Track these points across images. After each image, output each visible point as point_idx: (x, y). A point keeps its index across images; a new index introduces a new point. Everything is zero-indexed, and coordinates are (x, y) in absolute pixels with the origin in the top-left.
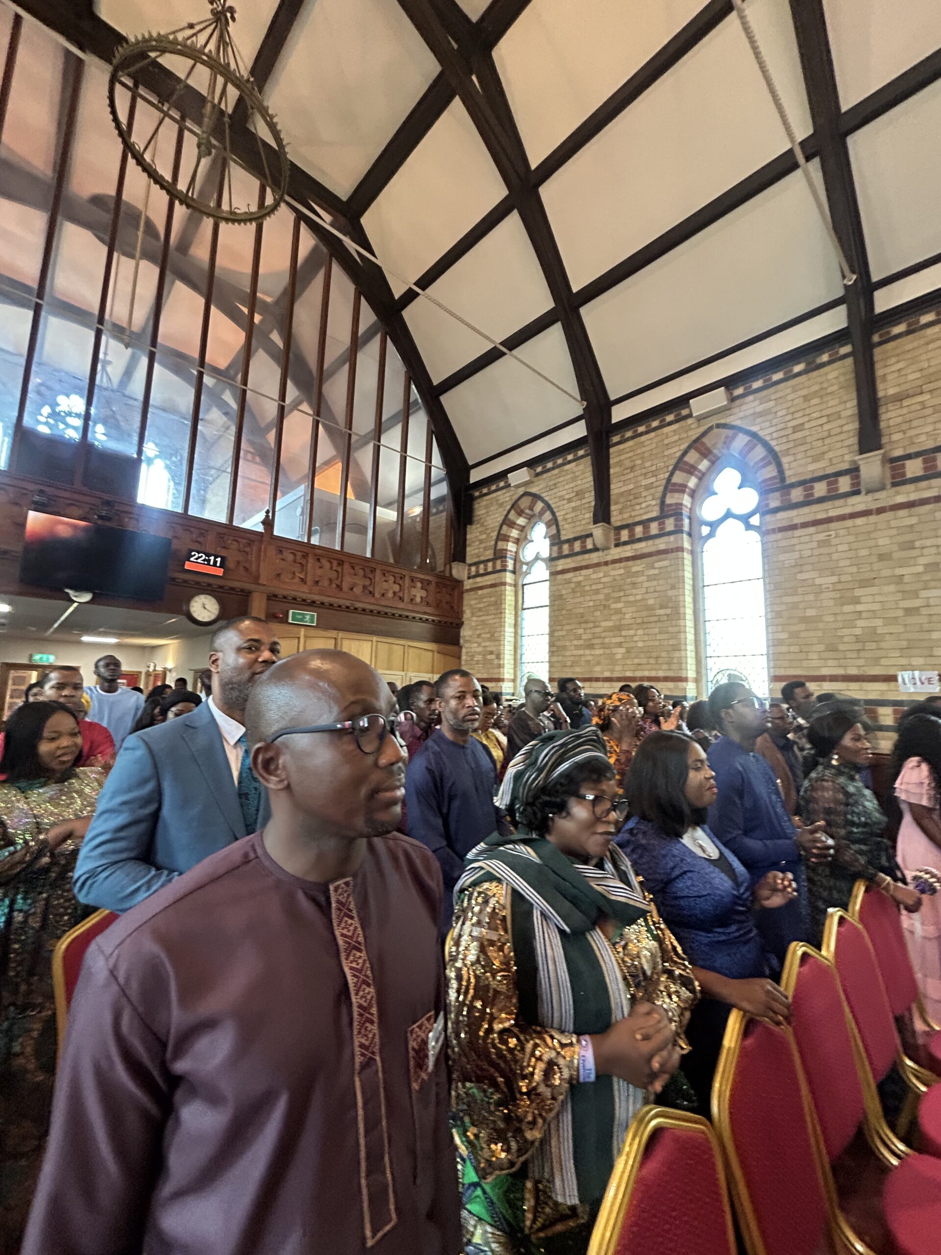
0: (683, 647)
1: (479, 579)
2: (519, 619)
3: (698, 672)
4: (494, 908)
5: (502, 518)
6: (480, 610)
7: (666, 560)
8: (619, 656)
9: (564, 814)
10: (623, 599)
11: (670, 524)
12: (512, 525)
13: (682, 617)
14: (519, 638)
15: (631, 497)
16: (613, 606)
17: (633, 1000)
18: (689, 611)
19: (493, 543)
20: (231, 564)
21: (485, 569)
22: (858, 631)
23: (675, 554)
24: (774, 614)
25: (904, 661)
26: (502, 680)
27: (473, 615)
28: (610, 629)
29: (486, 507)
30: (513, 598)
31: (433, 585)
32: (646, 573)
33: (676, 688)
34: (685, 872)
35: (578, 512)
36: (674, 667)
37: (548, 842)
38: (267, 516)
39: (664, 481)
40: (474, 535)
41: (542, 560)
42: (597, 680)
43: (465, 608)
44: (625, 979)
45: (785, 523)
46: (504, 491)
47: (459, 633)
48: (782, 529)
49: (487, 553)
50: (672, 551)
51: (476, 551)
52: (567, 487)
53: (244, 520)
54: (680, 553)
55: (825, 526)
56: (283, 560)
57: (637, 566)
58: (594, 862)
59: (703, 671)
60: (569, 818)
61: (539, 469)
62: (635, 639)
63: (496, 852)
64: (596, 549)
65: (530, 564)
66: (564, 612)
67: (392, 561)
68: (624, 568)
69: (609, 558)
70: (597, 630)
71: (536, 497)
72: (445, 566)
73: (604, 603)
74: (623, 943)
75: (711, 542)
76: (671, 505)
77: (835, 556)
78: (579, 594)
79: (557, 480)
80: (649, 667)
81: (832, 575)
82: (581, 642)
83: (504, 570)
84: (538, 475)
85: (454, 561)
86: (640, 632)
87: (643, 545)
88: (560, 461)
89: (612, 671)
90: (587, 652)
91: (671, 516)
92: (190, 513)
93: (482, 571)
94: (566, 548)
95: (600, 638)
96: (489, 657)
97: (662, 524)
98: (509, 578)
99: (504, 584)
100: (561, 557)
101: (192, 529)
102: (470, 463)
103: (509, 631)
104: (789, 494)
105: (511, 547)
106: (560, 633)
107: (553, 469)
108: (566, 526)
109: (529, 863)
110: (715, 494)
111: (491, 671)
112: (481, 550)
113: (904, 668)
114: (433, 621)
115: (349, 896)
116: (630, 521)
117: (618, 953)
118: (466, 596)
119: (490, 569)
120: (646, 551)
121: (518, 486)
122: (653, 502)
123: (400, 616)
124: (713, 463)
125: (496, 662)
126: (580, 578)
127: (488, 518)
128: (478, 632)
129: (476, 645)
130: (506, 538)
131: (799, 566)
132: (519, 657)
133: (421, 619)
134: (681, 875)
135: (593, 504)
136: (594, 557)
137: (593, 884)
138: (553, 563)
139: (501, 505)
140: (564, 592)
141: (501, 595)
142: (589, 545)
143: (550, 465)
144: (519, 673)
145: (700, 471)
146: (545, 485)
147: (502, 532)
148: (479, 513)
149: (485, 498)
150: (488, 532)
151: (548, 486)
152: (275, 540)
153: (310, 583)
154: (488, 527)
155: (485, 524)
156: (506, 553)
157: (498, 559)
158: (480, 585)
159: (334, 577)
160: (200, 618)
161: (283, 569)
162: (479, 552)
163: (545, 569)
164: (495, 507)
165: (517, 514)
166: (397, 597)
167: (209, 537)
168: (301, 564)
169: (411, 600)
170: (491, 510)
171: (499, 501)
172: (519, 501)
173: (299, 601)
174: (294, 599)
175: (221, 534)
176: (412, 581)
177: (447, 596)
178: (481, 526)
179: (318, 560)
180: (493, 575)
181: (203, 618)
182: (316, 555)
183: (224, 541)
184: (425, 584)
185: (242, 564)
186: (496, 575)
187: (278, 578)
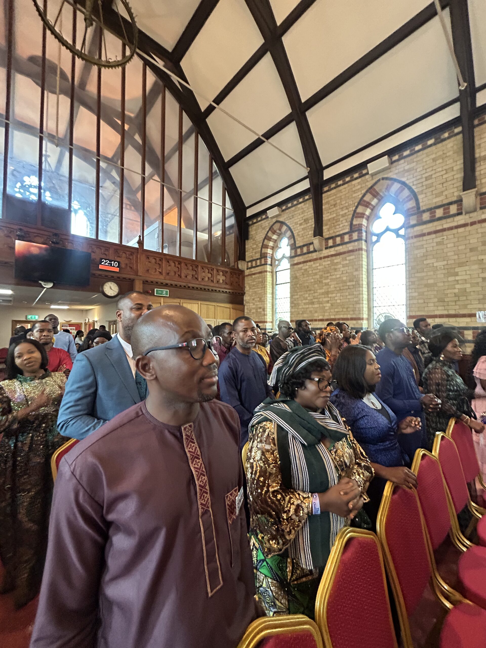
0: (361, 302)
1: (252, 270)
2: (274, 290)
3: (369, 315)
4: (268, 434)
5: (264, 235)
6: (254, 285)
7: (352, 255)
8: (327, 308)
9: (303, 388)
10: (330, 277)
11: (355, 236)
12: (270, 239)
13: (361, 286)
14: (274, 300)
15: (334, 221)
16: (324, 281)
17: (340, 477)
18: (365, 283)
19: (260, 249)
20: (123, 266)
21: (256, 264)
22: (456, 291)
23: (358, 252)
24: (410, 283)
25: (481, 306)
26: (266, 322)
27: (250, 288)
28: (323, 294)
29: (256, 230)
30: (271, 279)
31: (229, 272)
32: (342, 263)
33: (357, 323)
34: (364, 416)
35: (306, 231)
36: (357, 312)
37: (295, 402)
38: (140, 239)
39: (352, 212)
40: (249, 246)
41: (286, 258)
42: (316, 320)
43: (246, 285)
44: (336, 467)
45: (419, 233)
46: (265, 220)
47: (243, 298)
48: (416, 236)
49: (257, 255)
50: (356, 250)
51: (251, 254)
52: (299, 217)
53: (128, 242)
54: (360, 252)
55: (441, 234)
56: (150, 262)
57: (337, 259)
58: (320, 411)
59: (372, 314)
60: (306, 389)
61: (284, 208)
62: (336, 298)
63: (269, 407)
64: (315, 251)
65: (280, 260)
66: (298, 286)
67: (206, 261)
68: (330, 261)
69: (322, 256)
70: (316, 294)
71: (282, 223)
72: (235, 262)
73: (319, 279)
74: (335, 450)
75: (377, 244)
76: (356, 225)
77: (445, 251)
78: (306, 276)
79: (293, 214)
80: (342, 313)
81: (444, 260)
82: (307, 301)
83: (265, 264)
84: (283, 211)
85: (239, 260)
86: (339, 295)
87: (340, 247)
88: (295, 203)
89: (324, 316)
90: (310, 306)
91: (356, 231)
92: (99, 239)
93: (254, 265)
94: (299, 251)
95: (317, 298)
96: (259, 310)
97: (351, 236)
98: (269, 268)
99: (266, 271)
100: (296, 256)
101: (101, 248)
102: (247, 205)
103: (269, 296)
104: (422, 216)
105: (269, 251)
106: (296, 297)
107: (292, 207)
108: (299, 239)
109: (285, 412)
110: (380, 218)
111: (260, 317)
112: (254, 253)
113: (480, 310)
114: (229, 292)
115: (191, 432)
116: (333, 235)
117: (332, 455)
118: (246, 278)
119: (258, 264)
120: (342, 251)
121: (272, 218)
122: (346, 224)
123: (212, 290)
124: (379, 200)
125: (263, 313)
126: (307, 267)
127: (257, 236)
128: (253, 298)
129: (252, 304)
130: (267, 247)
131: (425, 256)
132: (274, 310)
133: (223, 291)
134: (362, 417)
135: (313, 226)
136: (314, 255)
137: (319, 422)
138: (292, 259)
140: (298, 275)
141: (265, 277)
142: (311, 249)
143: (290, 205)
144: (274, 318)
145: (372, 205)
146: (287, 216)
147: (264, 243)
148: (252, 233)
149: (255, 225)
150: (257, 243)
151: (289, 217)
152: (145, 252)
153: (164, 274)
154: (257, 241)
155: (255, 239)
156: (267, 255)
157: (263, 258)
158: (253, 273)
159: (177, 271)
160: (109, 294)
161: (150, 267)
162: (253, 255)
163: (288, 263)
164: (260, 230)
165: (272, 233)
166: (210, 280)
167: (111, 251)
168: (159, 264)
169: (218, 282)
170: (258, 231)
171: (263, 226)
172: (273, 226)
173: (159, 284)
174: (157, 283)
175: (117, 250)
176: (218, 271)
177: (236, 279)
178: (253, 241)
179: (168, 262)
180: (260, 267)
181: (111, 294)
182: (167, 259)
183: (118, 253)
184: (224, 273)
185: (129, 265)
186: (262, 267)
187: (147, 272)
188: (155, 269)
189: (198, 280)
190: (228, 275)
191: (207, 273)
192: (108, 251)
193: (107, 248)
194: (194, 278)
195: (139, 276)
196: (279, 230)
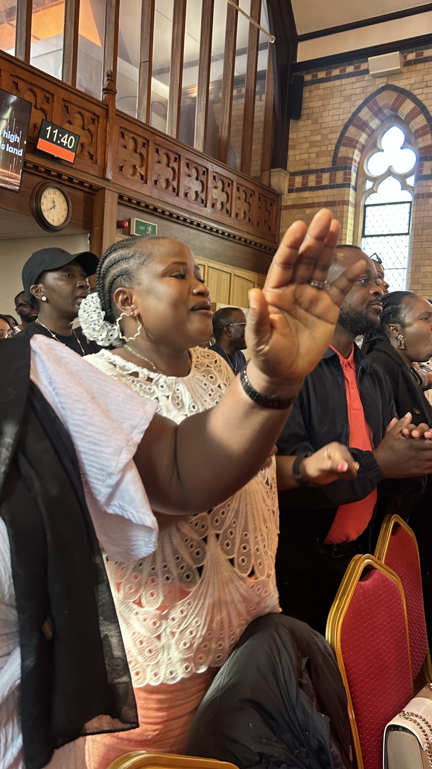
1: (306, 194)
5: (349, 116)
12: (361, 126)
19: (333, 147)
21: (318, 182)
29: (323, 98)
30: (354, 222)
31: (256, 194)
38: (108, 82)
40: (302, 134)
41: (397, 176)
43: (282, 230)
46: (354, 79)
49: (322, 160)
51: (305, 156)
56: (125, 147)
61: (411, 56)
65: (377, 180)
71: (404, 93)
72: (262, 171)
83: (346, 185)
84: (407, 64)
85: (272, 168)
92: (31, 63)
93: (312, 184)
98: (351, 195)
99: (346, 203)
101: (35, 89)
102: (300, 32)
105: (356, 155)
112: (313, 155)
118: (284, 213)
119: (325, 182)
121: (378, 76)
123: (229, 235)
127: (325, 114)
130: (352, 144)
138: (424, 183)
139: (348, 98)
141: (342, 214)
146: (419, 78)
147: (347, 135)
148: (311, 105)
149: (322, 85)
150: (324, 132)
151: (423, 82)
152: (118, 118)
153: (150, 183)
154: (326, 125)
155: (320, 121)
156: (351, 164)
157: (337, 169)
158: (308, 202)
159: (171, 177)
160: (50, 220)
161: (125, 161)
162: (309, 158)
163: (402, 189)
164: (336, 100)
165: (371, 114)
166: (225, 210)
167: (55, 105)
168: (141, 155)
169: (237, 215)
170: (331, 103)
171: (345, 92)
172: (376, 96)
173: (142, 207)
174: (138, 203)
175: (65, 101)
176: (238, 189)
177: (267, 213)
178: (312, 124)
179: (157, 151)
180: (330, 190)
181: (53, 220)
182: (156, 144)
183: (68, 112)
184: (249, 195)
185: (87, 148)
186: (335, 191)
187: (120, 172)
188: (134, 167)
189: (206, 206)
190: (254, 201)
191: (221, 191)
192: (48, 103)
193: (48, 95)
194: (199, 200)
195: (109, 180)
196: (392, 109)
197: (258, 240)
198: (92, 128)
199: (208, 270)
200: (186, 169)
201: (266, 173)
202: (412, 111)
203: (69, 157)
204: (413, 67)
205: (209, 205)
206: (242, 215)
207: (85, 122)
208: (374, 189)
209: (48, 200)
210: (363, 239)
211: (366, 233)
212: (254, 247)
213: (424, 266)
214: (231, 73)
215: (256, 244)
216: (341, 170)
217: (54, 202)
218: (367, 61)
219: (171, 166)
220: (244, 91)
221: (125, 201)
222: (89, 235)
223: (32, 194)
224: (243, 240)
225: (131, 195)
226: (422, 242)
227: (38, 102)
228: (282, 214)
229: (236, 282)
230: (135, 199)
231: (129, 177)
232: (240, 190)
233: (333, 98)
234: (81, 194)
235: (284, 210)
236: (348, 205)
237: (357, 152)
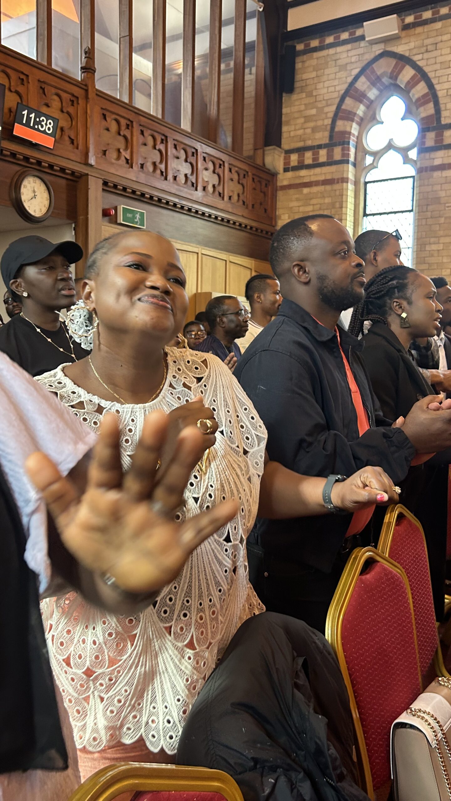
1: (303, 173)
5: (345, 86)
12: (359, 97)
19: (328, 122)
21: (315, 159)
29: (317, 68)
30: (353, 201)
31: (250, 175)
38: (86, 59)
40: (296, 109)
41: (399, 149)
43: (279, 212)
46: (349, 46)
49: (318, 135)
51: (300, 132)
56: (108, 129)
61: (410, 19)
65: (377, 155)
71: (404, 60)
72: (255, 149)
79: (439, 39)
83: (344, 161)
84: (406, 27)
85: (268, 145)
88: (444, 11)
93: (308, 161)
94: (447, 134)
98: (351, 172)
99: (345, 180)
100: (438, 147)
101: (10, 71)
105: (355, 129)
107: (433, 20)
112: (309, 131)
118: (280, 194)
119: (323, 159)
121: (373, 42)
127: (320, 86)
130: (350, 116)
138: (427, 155)
139: (343, 68)
141: (341, 194)
143: (427, 14)
146: (419, 43)
147: (343, 107)
148: (305, 76)
149: (315, 55)
150: (320, 105)
151: (423, 46)
152: (99, 98)
153: (136, 167)
154: (321, 98)
155: (314, 94)
156: (349, 138)
157: (335, 145)
158: (305, 181)
159: (158, 160)
160: (31, 212)
161: (108, 144)
162: (305, 134)
163: (404, 163)
164: (331, 70)
165: (368, 83)
166: (217, 193)
167: (31, 86)
168: (125, 137)
169: (230, 198)
170: (326, 73)
171: (340, 60)
172: (374, 63)
173: (128, 193)
174: (125, 189)
175: (41, 82)
176: (230, 170)
177: (262, 195)
178: (307, 96)
179: (142, 133)
180: (328, 168)
181: (35, 211)
182: (140, 125)
183: (45, 95)
184: (242, 176)
185: (67, 132)
186: (333, 168)
187: (104, 156)
188: (119, 151)
189: (196, 190)
190: (248, 182)
191: (212, 173)
192: (23, 85)
193: (22, 76)
194: (189, 183)
195: (91, 166)
196: (391, 78)
197: (254, 224)
198: (71, 110)
199: (202, 258)
200: (174, 151)
201: (260, 152)
202: (413, 78)
203: (49, 142)
204: (412, 31)
205: (200, 188)
206: (235, 198)
207: (64, 104)
208: (375, 164)
209: (28, 190)
210: (365, 218)
211: (368, 212)
212: (249, 231)
213: (430, 244)
214: (218, 45)
215: (251, 228)
216: (339, 145)
217: (34, 192)
218: (362, 26)
219: (157, 148)
220: (232, 64)
221: (110, 187)
222: (73, 226)
223: (11, 183)
224: (237, 224)
225: (116, 180)
226: (427, 219)
227: (12, 84)
228: (278, 195)
229: (232, 269)
230: (121, 185)
231: (114, 161)
232: (233, 171)
233: (328, 68)
234: (64, 182)
235: (281, 190)
236: (347, 182)
237: (355, 125)
